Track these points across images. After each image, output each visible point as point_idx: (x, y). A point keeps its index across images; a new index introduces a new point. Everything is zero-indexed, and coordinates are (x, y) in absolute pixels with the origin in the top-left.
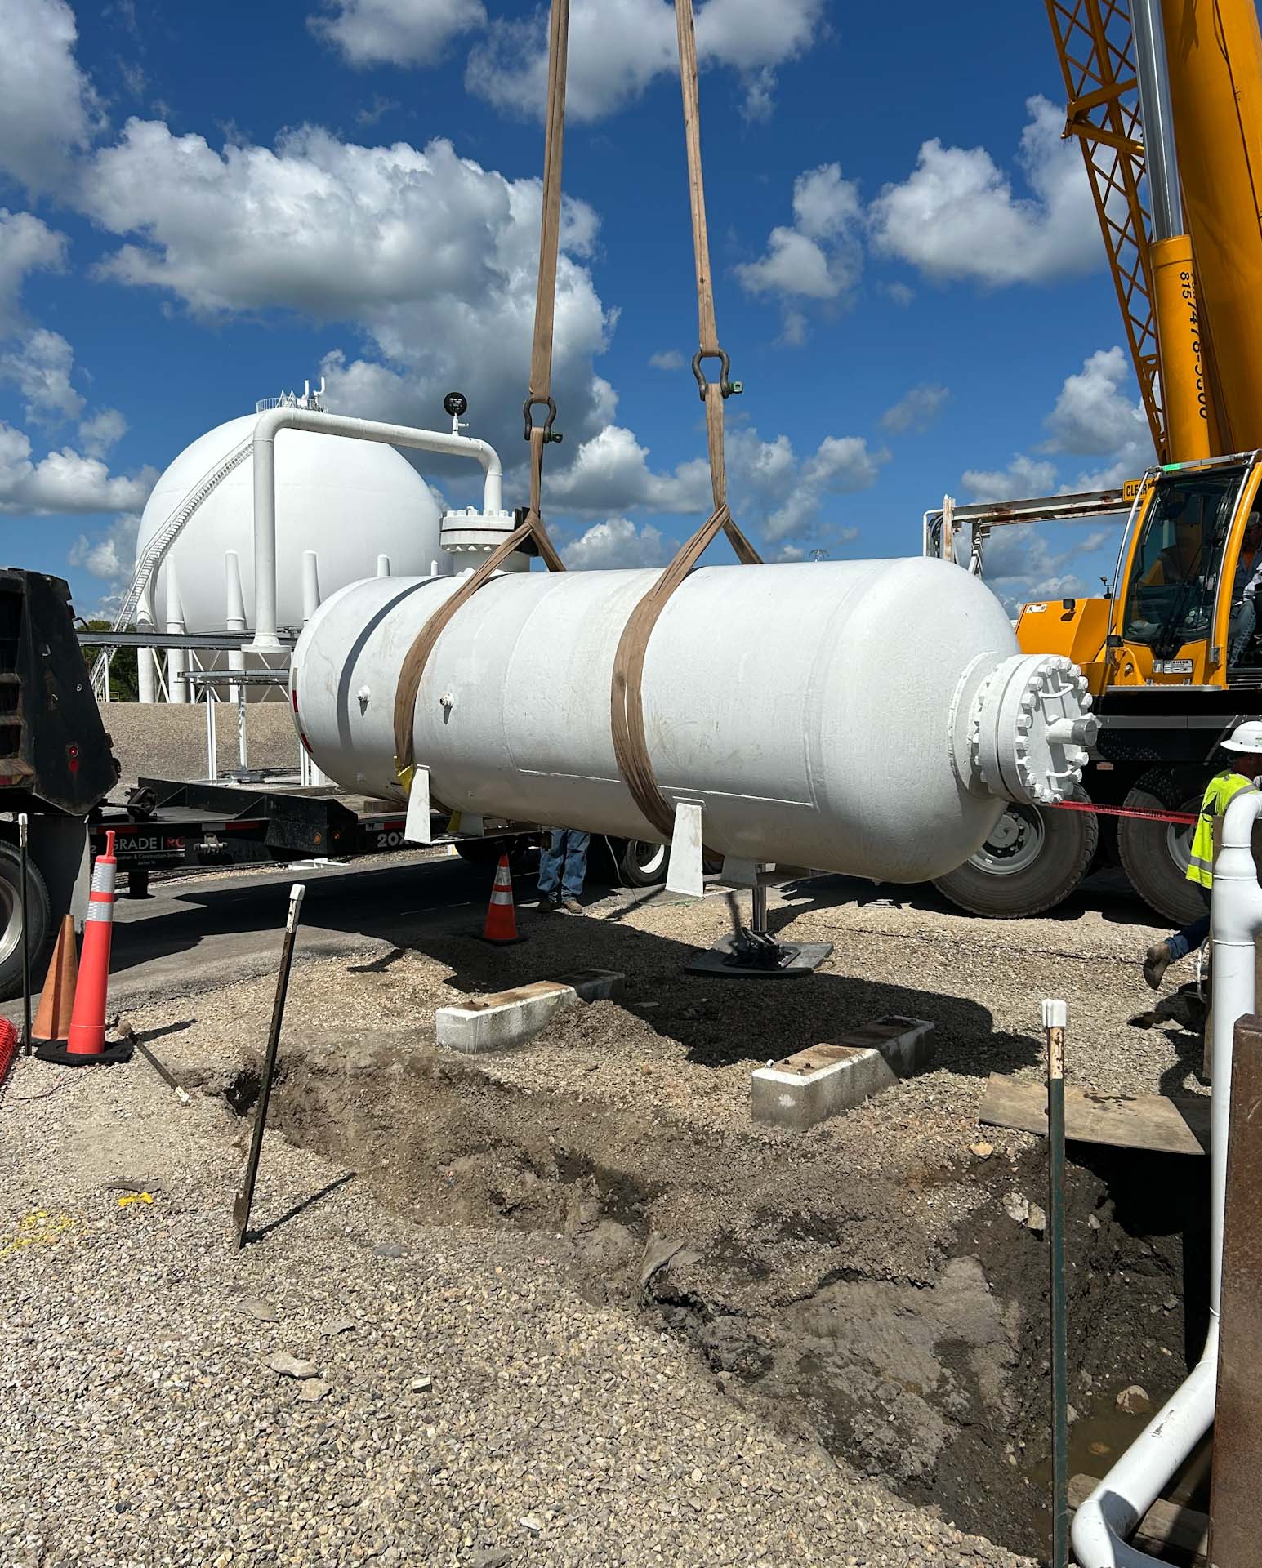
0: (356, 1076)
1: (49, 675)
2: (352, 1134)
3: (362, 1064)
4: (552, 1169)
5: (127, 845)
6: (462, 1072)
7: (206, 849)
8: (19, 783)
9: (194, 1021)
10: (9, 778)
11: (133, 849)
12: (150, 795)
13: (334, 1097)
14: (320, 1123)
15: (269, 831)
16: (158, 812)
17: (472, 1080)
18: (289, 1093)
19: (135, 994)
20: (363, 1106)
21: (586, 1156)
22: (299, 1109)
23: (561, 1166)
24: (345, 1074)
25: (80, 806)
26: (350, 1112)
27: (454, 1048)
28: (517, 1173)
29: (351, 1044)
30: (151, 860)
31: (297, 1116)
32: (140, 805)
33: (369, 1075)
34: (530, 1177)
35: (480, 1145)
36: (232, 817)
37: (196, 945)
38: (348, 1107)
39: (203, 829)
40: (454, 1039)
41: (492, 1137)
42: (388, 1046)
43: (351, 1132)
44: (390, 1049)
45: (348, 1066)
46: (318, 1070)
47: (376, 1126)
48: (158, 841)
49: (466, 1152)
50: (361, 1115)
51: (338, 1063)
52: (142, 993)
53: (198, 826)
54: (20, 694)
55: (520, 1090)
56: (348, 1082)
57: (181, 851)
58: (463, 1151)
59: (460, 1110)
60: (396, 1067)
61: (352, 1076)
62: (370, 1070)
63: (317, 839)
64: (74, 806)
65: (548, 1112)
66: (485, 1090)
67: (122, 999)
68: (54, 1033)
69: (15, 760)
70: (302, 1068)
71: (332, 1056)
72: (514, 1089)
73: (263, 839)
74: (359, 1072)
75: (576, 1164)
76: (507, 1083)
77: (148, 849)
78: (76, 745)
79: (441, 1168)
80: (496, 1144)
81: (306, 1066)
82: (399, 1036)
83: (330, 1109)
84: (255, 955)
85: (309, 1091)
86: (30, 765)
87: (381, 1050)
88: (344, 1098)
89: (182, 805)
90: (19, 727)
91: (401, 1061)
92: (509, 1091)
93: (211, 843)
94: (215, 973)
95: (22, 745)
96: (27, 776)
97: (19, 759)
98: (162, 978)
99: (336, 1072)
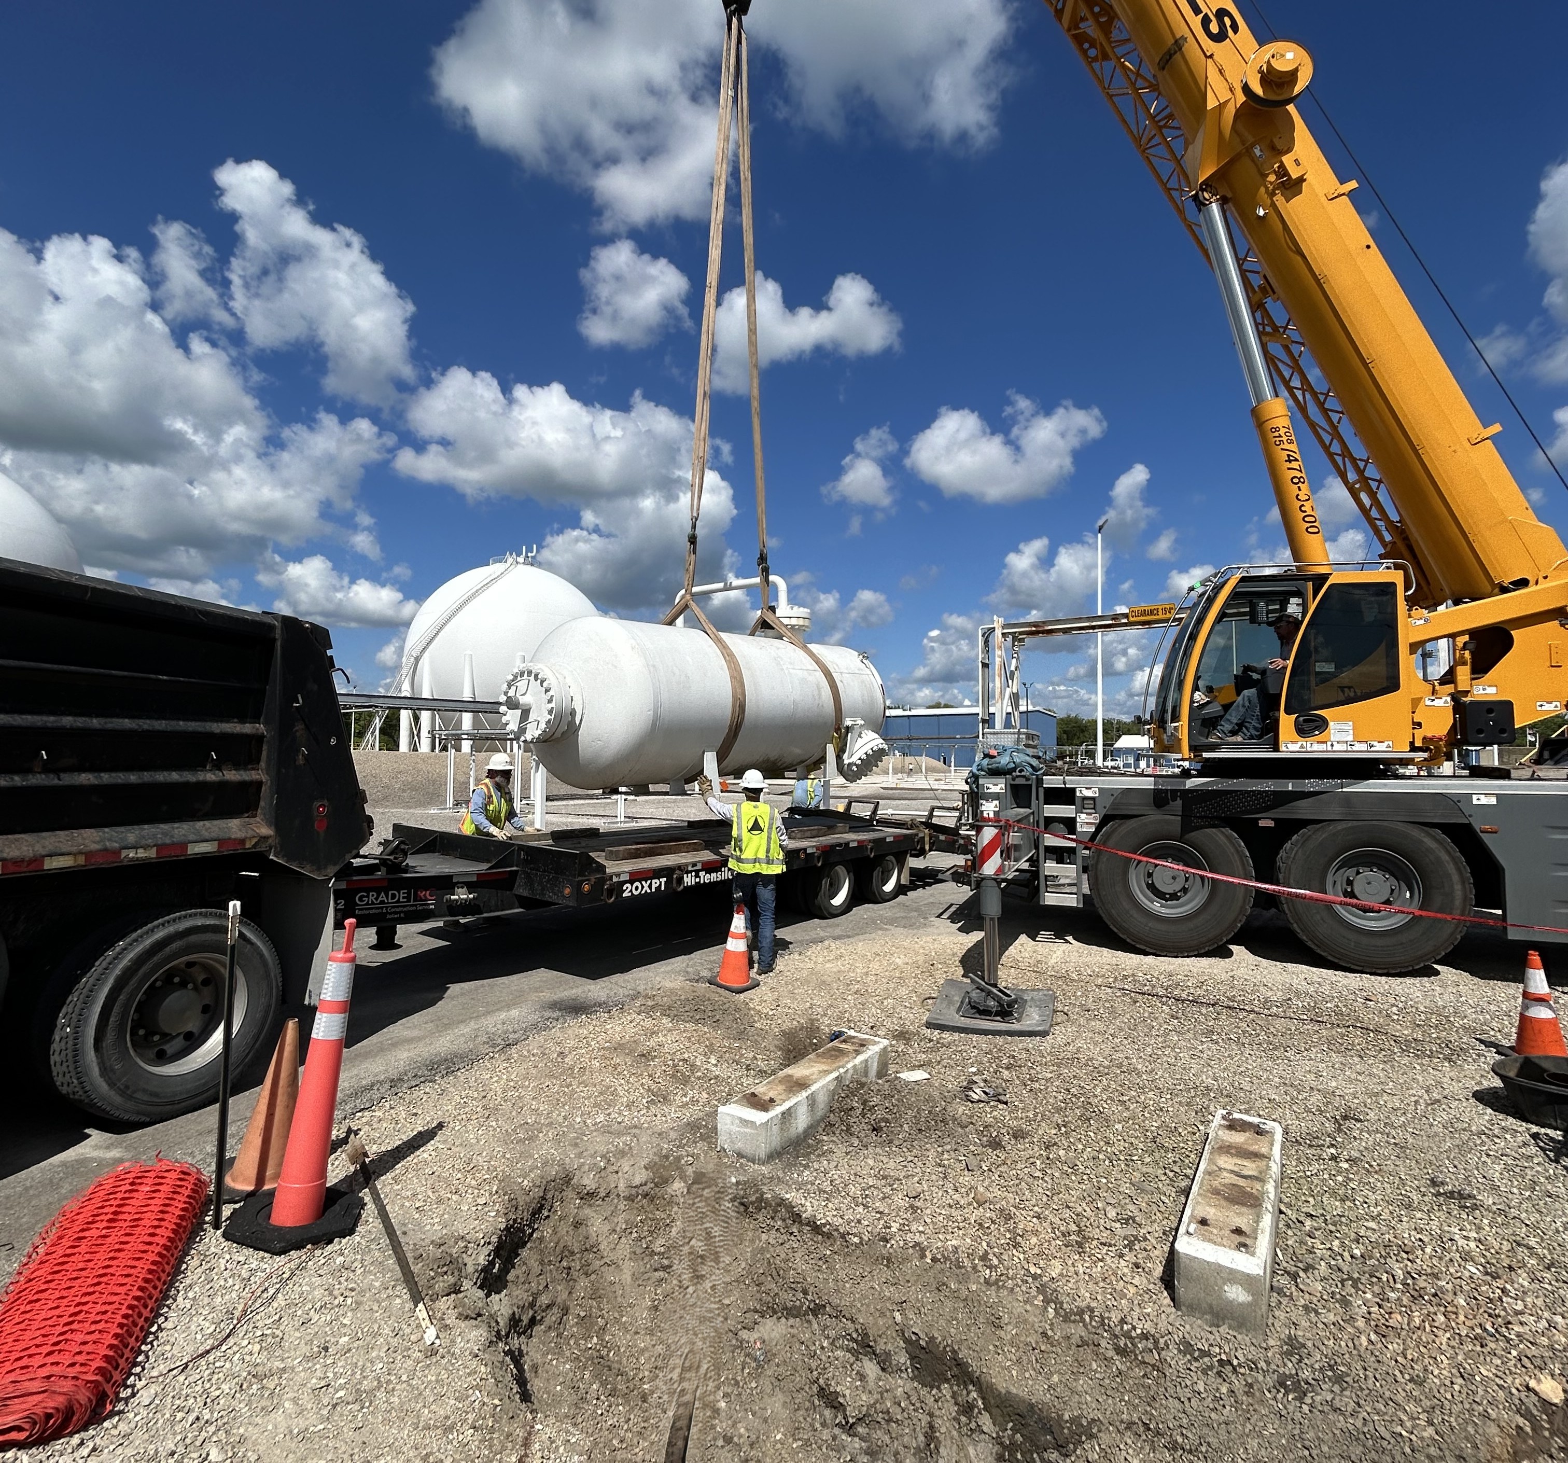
0: (630, 1199)
1: (299, 727)
2: (629, 1279)
3: (637, 1181)
4: (902, 1360)
5: (377, 899)
6: (761, 1199)
7: (456, 901)
8: (254, 846)
9: (440, 1126)
10: (242, 841)
11: (382, 902)
12: (403, 847)
13: (606, 1228)
14: (591, 1268)
15: (518, 880)
16: (411, 861)
17: (776, 1212)
18: (555, 1232)
19: (373, 1085)
20: (640, 1239)
21: (954, 1352)
22: (566, 1253)
23: (912, 1358)
24: (618, 1195)
25: (325, 868)
26: (625, 1247)
27: (740, 1155)
28: (852, 1359)
29: (622, 1153)
30: (400, 912)
31: (565, 1264)
32: (391, 857)
33: (645, 1196)
34: (871, 1368)
35: (795, 1307)
36: (483, 867)
37: (441, 998)
38: (623, 1240)
39: (455, 880)
40: (739, 1145)
41: (809, 1298)
42: (664, 1151)
43: (627, 1277)
44: (667, 1157)
45: (622, 1185)
46: (588, 1194)
47: (657, 1266)
48: (409, 893)
49: (775, 1312)
50: (639, 1251)
51: (609, 1183)
52: (381, 1083)
53: (450, 877)
54: (265, 747)
55: (843, 1236)
56: (621, 1207)
57: (431, 904)
58: (772, 1310)
59: (762, 1251)
60: (678, 1186)
61: (627, 1198)
62: (646, 1188)
63: (567, 891)
64: (319, 869)
65: (887, 1274)
66: (795, 1230)
67: (357, 1093)
68: (260, 1179)
69: (252, 820)
70: (569, 1194)
71: (603, 1174)
72: (835, 1234)
73: (511, 889)
74: (634, 1191)
75: (940, 1359)
76: (824, 1225)
77: (398, 901)
78: (326, 802)
79: (744, 1334)
80: (817, 1310)
81: (574, 1189)
82: (673, 1135)
83: (602, 1247)
84: (503, 1015)
85: (577, 1225)
86: (269, 826)
87: (657, 1159)
88: (618, 1229)
89: (434, 852)
90: (259, 784)
91: (683, 1178)
92: (829, 1236)
93: (462, 895)
94: (461, 1046)
95: (262, 804)
96: (265, 838)
97: (258, 819)
98: (406, 1055)
99: (608, 1195)
